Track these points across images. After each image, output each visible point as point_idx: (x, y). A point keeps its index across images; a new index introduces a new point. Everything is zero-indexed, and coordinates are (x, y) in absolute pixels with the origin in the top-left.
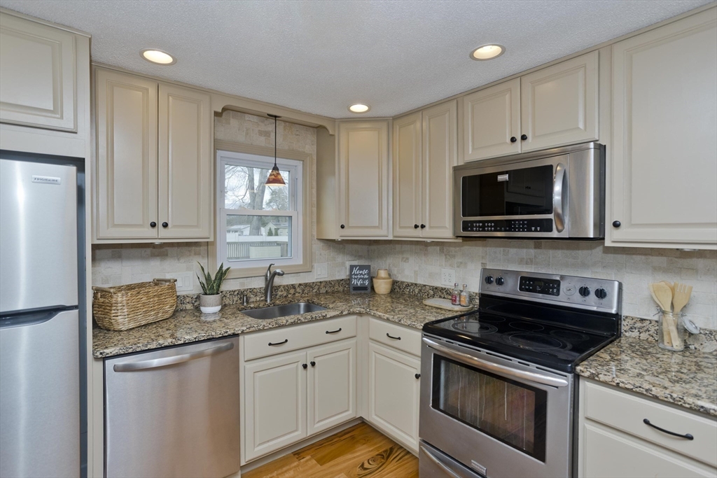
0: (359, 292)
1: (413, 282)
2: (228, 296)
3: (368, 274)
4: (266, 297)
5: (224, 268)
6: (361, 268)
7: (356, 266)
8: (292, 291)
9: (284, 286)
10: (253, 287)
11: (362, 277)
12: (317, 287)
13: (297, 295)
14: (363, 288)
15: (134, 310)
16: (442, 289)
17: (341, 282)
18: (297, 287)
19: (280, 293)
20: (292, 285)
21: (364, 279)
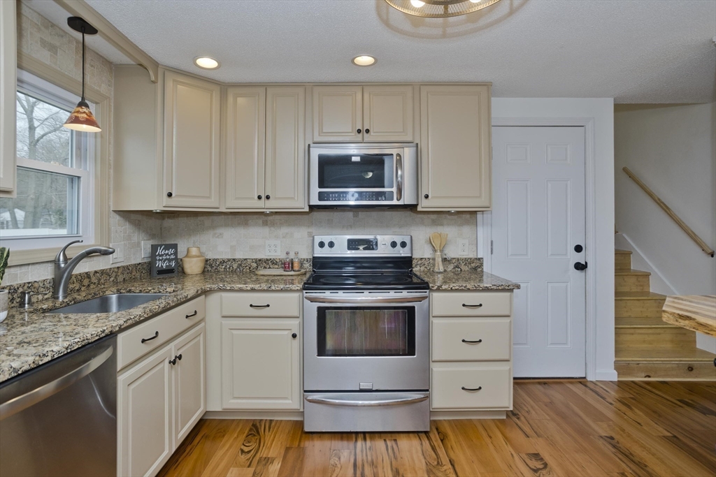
0: (164, 275)
1: (229, 257)
3: (174, 254)
6: (167, 247)
7: (160, 245)
8: (86, 282)
9: (77, 276)
11: (168, 257)
12: (114, 274)
14: (169, 271)
16: (267, 260)
17: (139, 267)
20: (87, 273)
21: (170, 260)
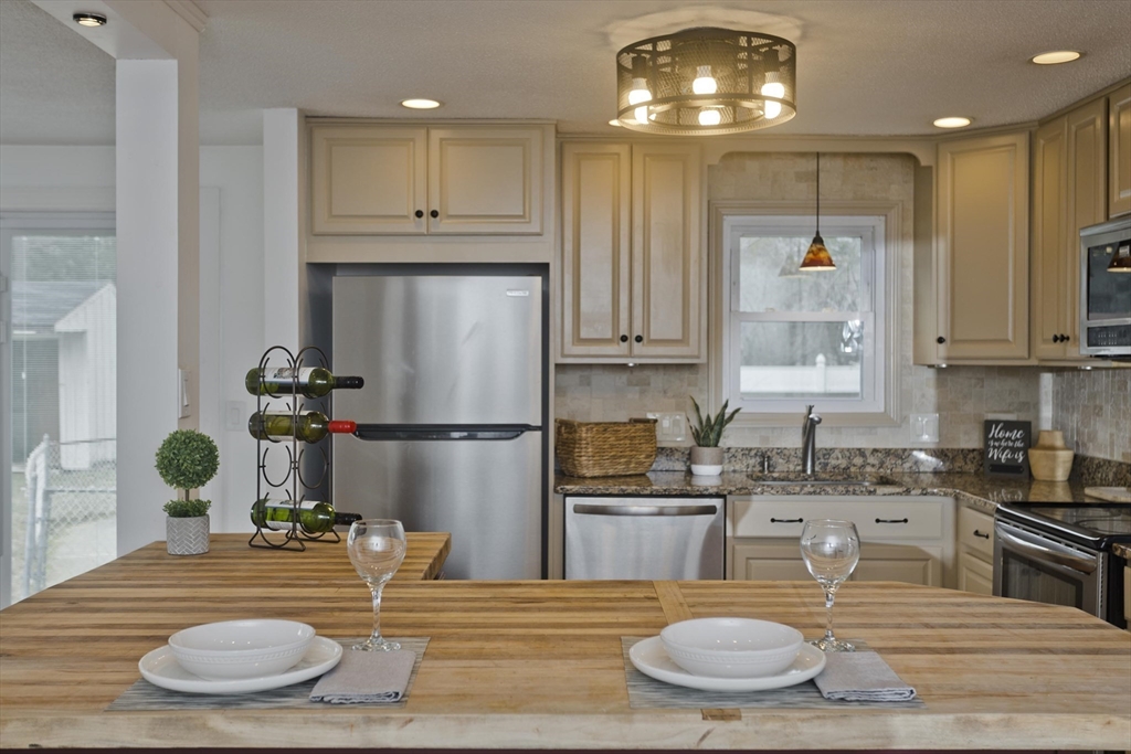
0: (1002, 475)
1: (1108, 457)
2: (739, 456)
3: (1022, 439)
4: (805, 465)
5: (729, 411)
6: (1009, 426)
7: (997, 422)
8: (858, 461)
9: (842, 451)
10: (783, 445)
11: (1011, 444)
13: (868, 469)
14: (1012, 468)
15: (600, 451)
17: (971, 455)
18: (868, 454)
19: (833, 462)
20: (859, 450)
21: (1014, 450)
